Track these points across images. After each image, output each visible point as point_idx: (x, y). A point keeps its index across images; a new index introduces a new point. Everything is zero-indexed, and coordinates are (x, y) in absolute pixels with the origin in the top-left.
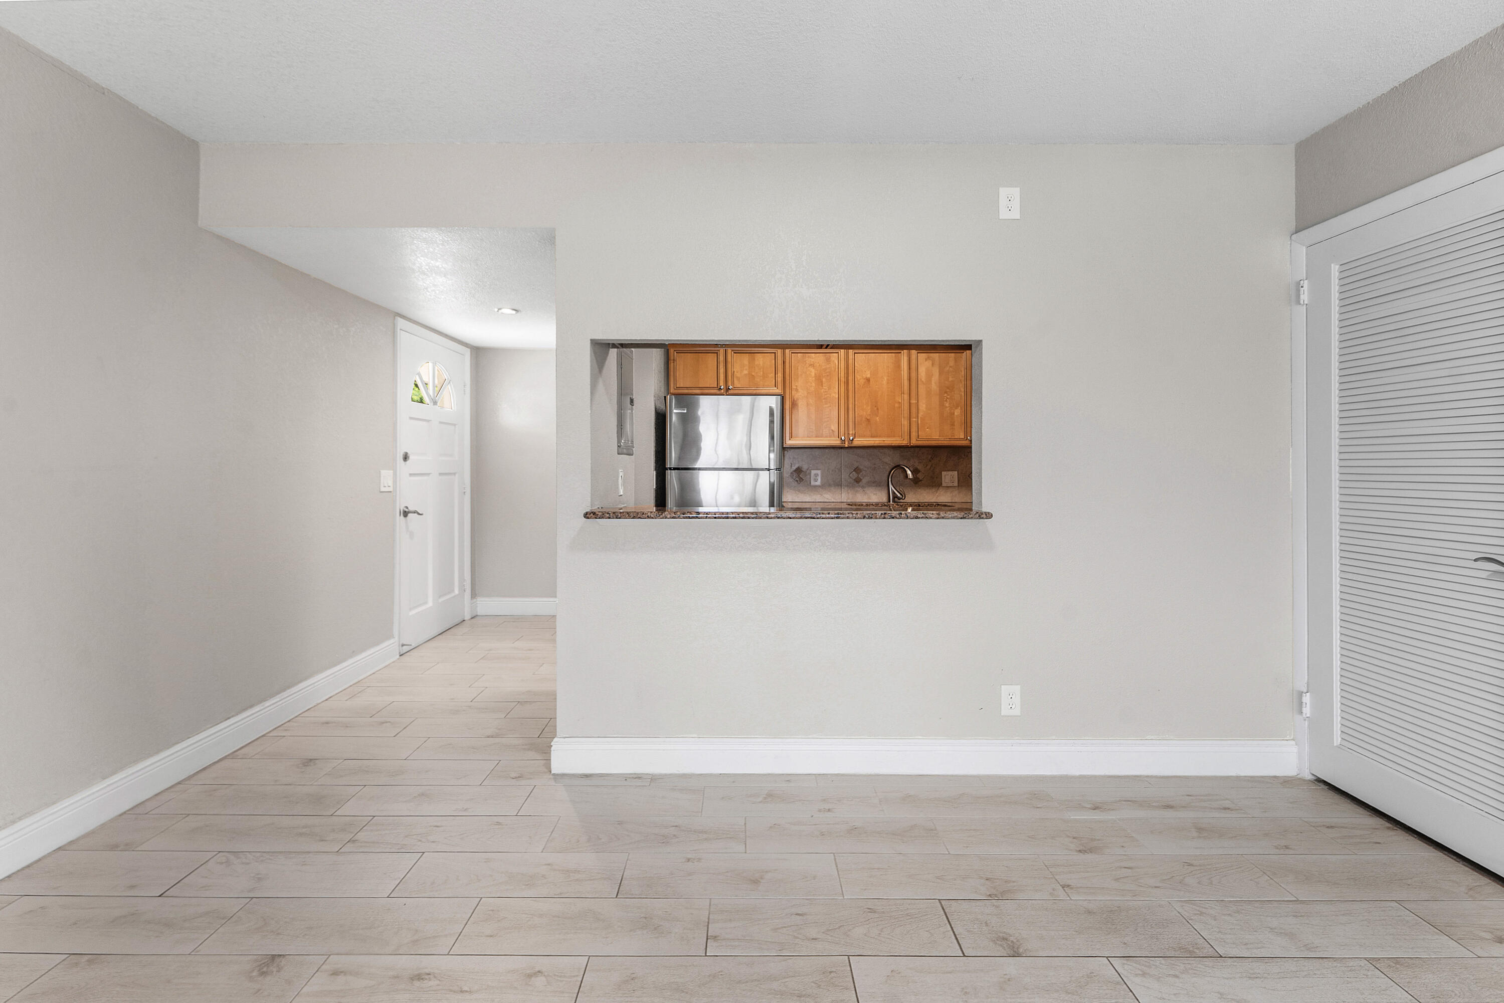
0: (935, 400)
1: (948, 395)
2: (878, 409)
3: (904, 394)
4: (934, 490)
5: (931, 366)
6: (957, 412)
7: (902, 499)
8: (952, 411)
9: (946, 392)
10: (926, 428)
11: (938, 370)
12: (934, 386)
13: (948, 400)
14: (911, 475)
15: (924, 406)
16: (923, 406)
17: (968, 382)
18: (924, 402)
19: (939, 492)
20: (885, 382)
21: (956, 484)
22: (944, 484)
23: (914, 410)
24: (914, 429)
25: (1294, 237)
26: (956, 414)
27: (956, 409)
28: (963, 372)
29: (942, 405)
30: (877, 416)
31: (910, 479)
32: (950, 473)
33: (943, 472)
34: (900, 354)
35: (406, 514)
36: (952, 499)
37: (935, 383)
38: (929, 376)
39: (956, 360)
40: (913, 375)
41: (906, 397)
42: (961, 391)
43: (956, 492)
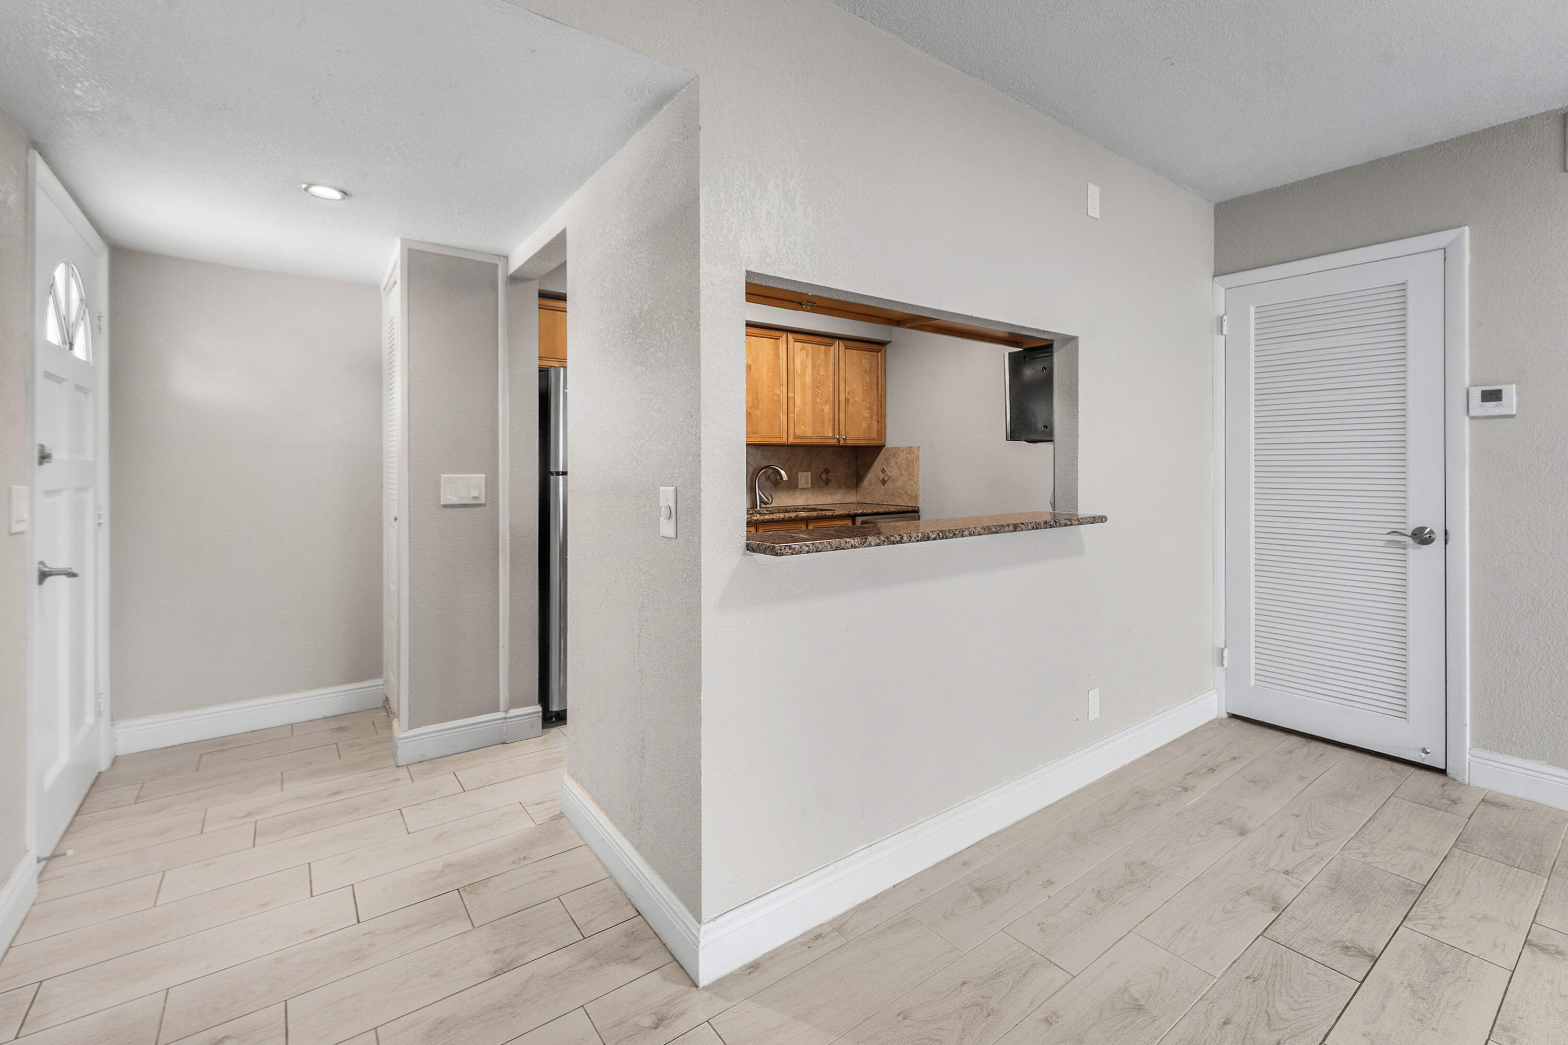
0: (809, 394)
1: (819, 390)
2: (758, 401)
3: (782, 386)
4: (791, 493)
5: (805, 357)
6: (827, 408)
7: (768, 504)
8: (823, 407)
9: (817, 387)
10: (801, 424)
11: (811, 363)
12: (808, 380)
13: (819, 395)
14: (786, 477)
15: (800, 400)
16: (798, 401)
17: (837, 377)
18: (800, 396)
19: (795, 494)
20: (765, 371)
21: (810, 486)
22: (800, 486)
23: (791, 405)
24: (791, 426)
25: (1216, 279)
26: (825, 410)
27: (826, 405)
28: (832, 365)
29: (814, 400)
30: (758, 410)
31: (786, 481)
32: (805, 474)
33: (799, 473)
34: (778, 341)
35: (43, 576)
36: (806, 502)
37: (809, 376)
38: (804, 367)
39: (826, 353)
40: (791, 365)
41: (785, 389)
42: (829, 386)
43: (809, 495)
